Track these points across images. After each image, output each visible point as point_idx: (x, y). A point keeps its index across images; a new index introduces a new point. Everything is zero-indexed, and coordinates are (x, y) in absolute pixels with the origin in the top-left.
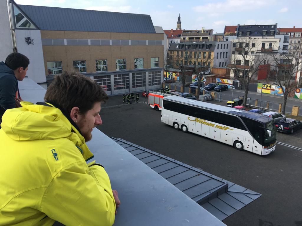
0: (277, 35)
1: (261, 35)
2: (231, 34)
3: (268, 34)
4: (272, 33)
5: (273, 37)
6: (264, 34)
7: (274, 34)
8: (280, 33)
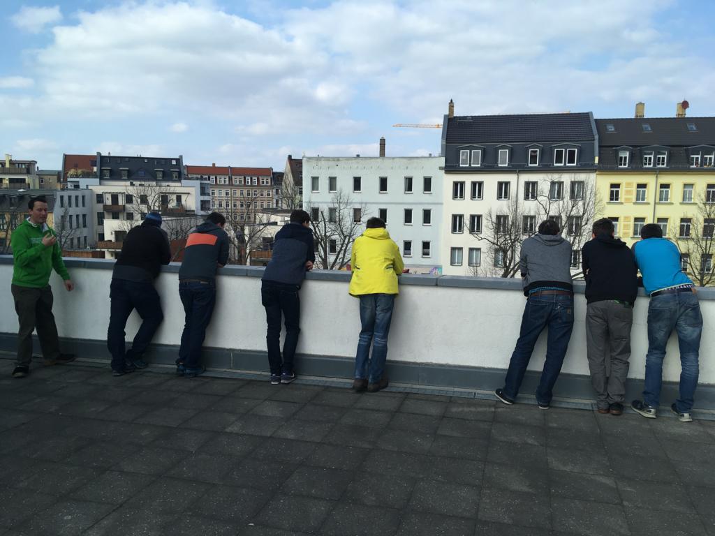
0: (185, 179)
1: (153, 177)
2: (83, 172)
3: (167, 176)
4: (174, 176)
5: (178, 184)
6: (160, 176)
7: (180, 177)
8: (190, 176)
